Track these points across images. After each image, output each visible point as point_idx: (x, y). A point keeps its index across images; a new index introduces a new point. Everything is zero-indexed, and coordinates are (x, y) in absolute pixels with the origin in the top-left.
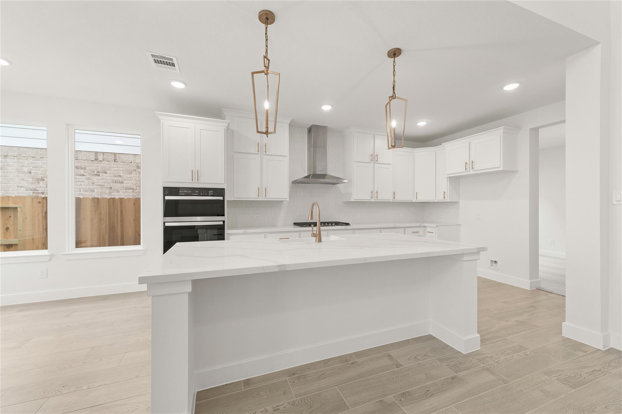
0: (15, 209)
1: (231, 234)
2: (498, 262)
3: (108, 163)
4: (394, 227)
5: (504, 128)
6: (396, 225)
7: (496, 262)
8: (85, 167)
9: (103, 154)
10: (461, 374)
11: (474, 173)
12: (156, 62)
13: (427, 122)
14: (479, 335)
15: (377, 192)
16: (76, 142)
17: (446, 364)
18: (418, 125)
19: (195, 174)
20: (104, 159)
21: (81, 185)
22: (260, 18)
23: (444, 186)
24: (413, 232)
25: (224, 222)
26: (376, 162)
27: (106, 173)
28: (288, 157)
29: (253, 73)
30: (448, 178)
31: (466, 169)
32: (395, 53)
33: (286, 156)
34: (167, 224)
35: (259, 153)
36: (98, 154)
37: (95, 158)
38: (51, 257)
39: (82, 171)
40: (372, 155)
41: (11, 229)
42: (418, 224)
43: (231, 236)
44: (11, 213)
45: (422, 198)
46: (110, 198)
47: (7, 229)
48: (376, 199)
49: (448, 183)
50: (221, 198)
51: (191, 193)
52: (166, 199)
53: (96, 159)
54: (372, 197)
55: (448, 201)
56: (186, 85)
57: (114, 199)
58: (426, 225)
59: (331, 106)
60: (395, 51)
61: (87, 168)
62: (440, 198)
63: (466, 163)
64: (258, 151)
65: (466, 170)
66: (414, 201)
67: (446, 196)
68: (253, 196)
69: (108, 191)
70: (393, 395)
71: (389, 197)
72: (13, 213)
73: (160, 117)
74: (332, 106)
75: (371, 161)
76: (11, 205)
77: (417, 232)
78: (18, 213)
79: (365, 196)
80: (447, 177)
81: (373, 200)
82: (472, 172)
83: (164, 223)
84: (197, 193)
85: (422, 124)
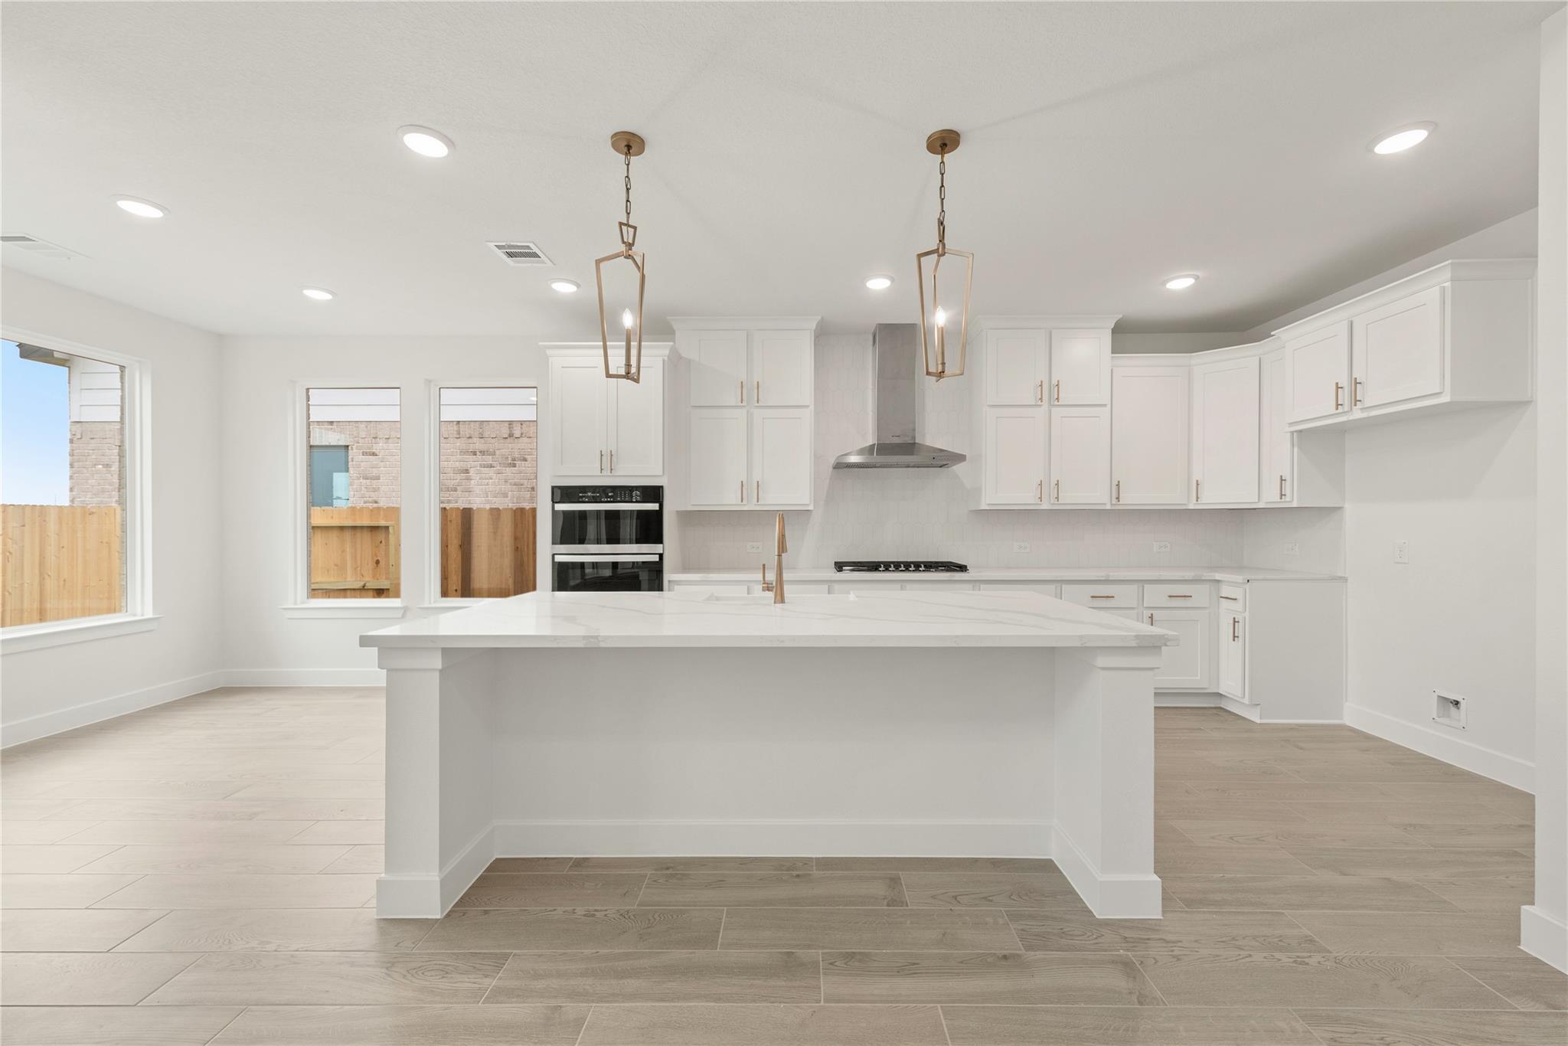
0: (387, 528)
1: (678, 583)
2: (1463, 704)
3: (529, 440)
4: (1103, 579)
5: (1451, 263)
6: (1111, 574)
7: (1457, 703)
8: (495, 452)
9: (522, 424)
10: (1031, 955)
11: (1365, 415)
12: (510, 255)
13: (1197, 278)
14: (1159, 880)
15: (1057, 484)
16: (441, 407)
17: (1020, 927)
18: (1168, 289)
19: (608, 458)
20: (522, 434)
21: (488, 484)
22: (615, 146)
23: (1282, 457)
24: (1170, 596)
25: (661, 556)
26: (1056, 403)
27: (526, 461)
28: (812, 407)
29: (598, 262)
30: (1295, 434)
31: (1338, 405)
32: (944, 142)
33: (807, 406)
34: (558, 559)
35: (744, 404)
36: (514, 425)
37: (508, 432)
38: (405, 610)
39: (489, 459)
40: (1041, 385)
41: (382, 563)
42: (1189, 575)
43: (676, 587)
44: (381, 536)
45: (1215, 497)
46: (517, 509)
47: (378, 562)
48: (1056, 502)
49: (1296, 449)
50: (655, 506)
51: (601, 497)
52: (556, 509)
53: (511, 435)
54: (1041, 498)
55: (1295, 505)
56: (578, 286)
57: (522, 510)
58: (1218, 576)
59: (890, 280)
60: (943, 138)
61: (497, 452)
62: (1270, 497)
63: (1338, 388)
64: (742, 400)
65: (1337, 409)
66: (1191, 507)
67: (1287, 491)
68: (729, 499)
69: (529, 495)
70: (825, 951)
71: (1099, 496)
72: (384, 536)
73: (549, 352)
74: (893, 280)
75: (1039, 403)
76: (382, 523)
77: (1185, 596)
78: (390, 536)
79: (1022, 496)
80: (1292, 433)
81: (1045, 506)
82: (1357, 414)
83: (553, 555)
84: (610, 497)
85: (1180, 283)
